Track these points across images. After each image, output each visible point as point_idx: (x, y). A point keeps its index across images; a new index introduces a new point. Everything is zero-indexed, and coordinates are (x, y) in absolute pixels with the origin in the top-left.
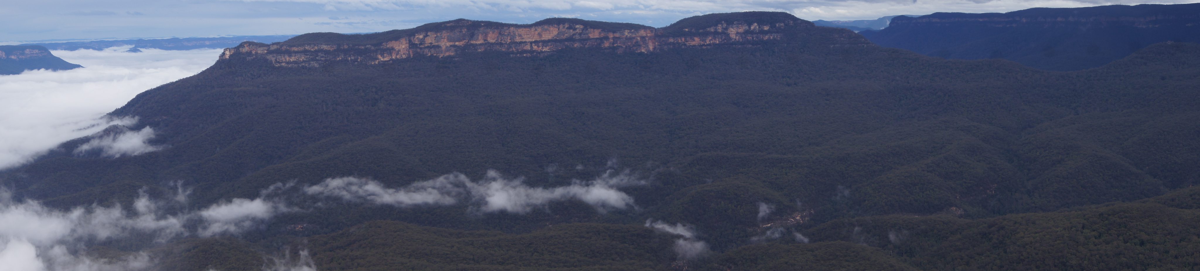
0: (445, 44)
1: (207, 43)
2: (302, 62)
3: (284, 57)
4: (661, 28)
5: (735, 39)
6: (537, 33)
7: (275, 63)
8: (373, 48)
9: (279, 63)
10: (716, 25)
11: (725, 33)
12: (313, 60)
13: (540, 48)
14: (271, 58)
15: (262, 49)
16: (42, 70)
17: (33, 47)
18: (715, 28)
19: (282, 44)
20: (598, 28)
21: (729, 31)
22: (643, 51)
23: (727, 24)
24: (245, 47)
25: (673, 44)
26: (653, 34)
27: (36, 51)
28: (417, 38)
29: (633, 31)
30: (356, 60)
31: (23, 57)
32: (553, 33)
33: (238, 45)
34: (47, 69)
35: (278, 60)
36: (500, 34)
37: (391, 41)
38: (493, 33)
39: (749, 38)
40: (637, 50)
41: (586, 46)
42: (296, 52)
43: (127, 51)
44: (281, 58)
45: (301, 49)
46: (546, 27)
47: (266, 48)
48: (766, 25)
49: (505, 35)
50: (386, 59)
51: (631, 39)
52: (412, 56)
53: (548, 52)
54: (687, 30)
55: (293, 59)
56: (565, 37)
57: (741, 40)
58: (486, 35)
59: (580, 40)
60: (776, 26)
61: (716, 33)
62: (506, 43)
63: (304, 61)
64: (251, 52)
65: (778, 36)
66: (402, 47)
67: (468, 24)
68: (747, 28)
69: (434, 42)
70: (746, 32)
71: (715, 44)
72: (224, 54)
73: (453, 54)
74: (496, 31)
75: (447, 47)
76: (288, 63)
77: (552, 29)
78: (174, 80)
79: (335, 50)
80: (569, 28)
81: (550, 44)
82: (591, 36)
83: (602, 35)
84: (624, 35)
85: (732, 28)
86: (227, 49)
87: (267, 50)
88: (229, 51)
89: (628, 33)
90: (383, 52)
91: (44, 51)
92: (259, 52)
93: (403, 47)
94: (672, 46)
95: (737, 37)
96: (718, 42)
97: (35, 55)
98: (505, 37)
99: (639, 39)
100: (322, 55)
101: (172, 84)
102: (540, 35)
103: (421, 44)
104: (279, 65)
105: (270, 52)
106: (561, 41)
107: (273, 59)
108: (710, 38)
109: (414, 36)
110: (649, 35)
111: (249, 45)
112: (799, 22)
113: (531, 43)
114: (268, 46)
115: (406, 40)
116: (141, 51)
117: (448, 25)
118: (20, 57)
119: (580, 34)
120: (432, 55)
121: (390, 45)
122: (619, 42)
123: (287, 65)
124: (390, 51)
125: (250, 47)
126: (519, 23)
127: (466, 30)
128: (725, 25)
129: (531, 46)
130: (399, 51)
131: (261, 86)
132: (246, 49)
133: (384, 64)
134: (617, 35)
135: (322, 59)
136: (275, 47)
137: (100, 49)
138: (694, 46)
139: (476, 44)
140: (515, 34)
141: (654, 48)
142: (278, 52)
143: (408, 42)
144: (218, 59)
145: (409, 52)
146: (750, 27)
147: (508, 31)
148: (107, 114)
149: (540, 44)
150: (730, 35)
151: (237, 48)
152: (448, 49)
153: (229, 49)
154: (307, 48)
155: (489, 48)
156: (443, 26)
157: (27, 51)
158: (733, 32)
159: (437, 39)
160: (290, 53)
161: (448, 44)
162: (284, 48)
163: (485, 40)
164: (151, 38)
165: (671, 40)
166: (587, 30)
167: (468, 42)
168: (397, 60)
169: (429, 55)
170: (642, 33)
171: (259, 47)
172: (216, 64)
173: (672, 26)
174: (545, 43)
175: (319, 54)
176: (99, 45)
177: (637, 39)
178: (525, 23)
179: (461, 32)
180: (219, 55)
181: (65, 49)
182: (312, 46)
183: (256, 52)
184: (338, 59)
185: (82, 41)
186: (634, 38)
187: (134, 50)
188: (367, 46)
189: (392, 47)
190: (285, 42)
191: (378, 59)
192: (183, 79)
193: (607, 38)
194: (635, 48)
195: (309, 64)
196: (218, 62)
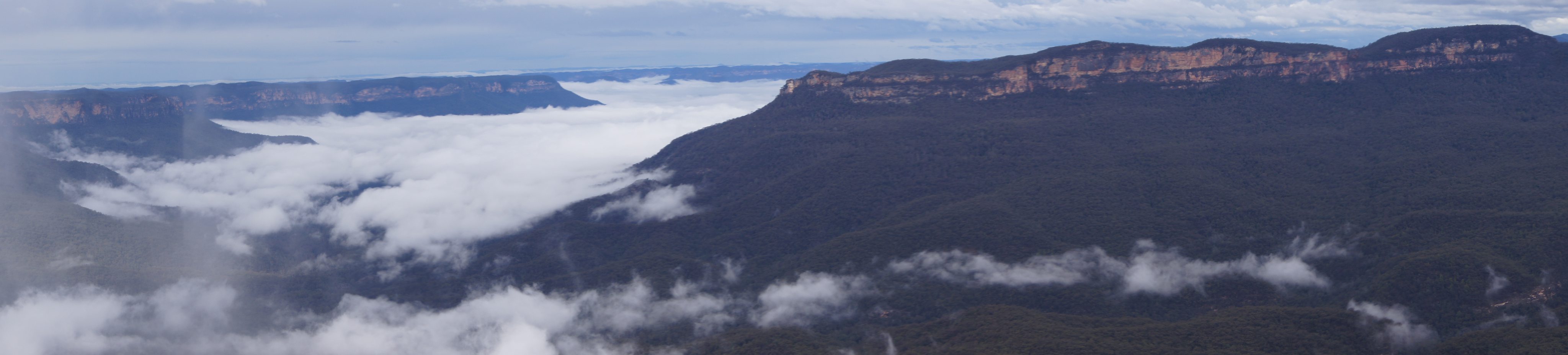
0: (1074, 73)
1: (765, 72)
2: (889, 98)
3: (865, 90)
4: (1356, 50)
5: (1454, 62)
6: (1194, 58)
7: (853, 98)
8: (980, 79)
9: (858, 98)
10: (1429, 44)
11: (1440, 54)
12: (903, 95)
13: (1199, 78)
14: (847, 91)
15: (836, 80)
16: (550, 107)
17: (537, 77)
18: (1426, 47)
19: (862, 73)
20: (1274, 52)
21: (1445, 52)
22: (1333, 79)
23: (1443, 42)
24: (813, 78)
25: (1373, 69)
26: (1346, 57)
27: (541, 83)
28: (1039, 66)
29: (1319, 54)
30: (959, 95)
31: (525, 90)
32: (1215, 58)
33: (805, 75)
34: (555, 106)
35: (857, 95)
36: (1147, 59)
37: (1005, 70)
38: (1138, 58)
39: (1472, 59)
40: (1324, 78)
41: (1260, 75)
42: (881, 85)
43: (661, 83)
44: (862, 92)
45: (887, 80)
46: (1206, 50)
47: (842, 79)
48: (1494, 42)
49: (1153, 61)
50: (998, 94)
51: (1316, 64)
52: (1032, 89)
53: (1210, 83)
54: (1390, 51)
55: (876, 94)
56: (1231, 63)
57: (1461, 63)
58: (1129, 61)
59: (1251, 67)
60: (1506, 43)
61: (1428, 55)
62: (1154, 73)
63: (891, 97)
64: (822, 84)
65: (1509, 57)
66: (1018, 78)
67: (1105, 47)
68: (1468, 46)
69: (1060, 71)
70: (1468, 52)
71: (1426, 69)
73: (1084, 87)
74: (1141, 56)
75: (1077, 77)
76: (870, 98)
77: (1214, 53)
78: (721, 122)
79: (932, 83)
80: (1237, 52)
81: (1211, 72)
82: (1266, 61)
83: (1280, 60)
84: (1308, 59)
85: (1450, 47)
86: (790, 80)
87: (843, 82)
88: (794, 83)
89: (1314, 57)
90: (994, 84)
91: (551, 83)
92: (832, 84)
93: (1021, 77)
94: (1371, 73)
95: (1456, 59)
96: (1431, 66)
97: (541, 89)
98: (1154, 64)
99: (1327, 64)
100: (916, 88)
102: (1198, 61)
103: (1043, 74)
104: (858, 101)
105: (847, 85)
106: (1226, 68)
107: (851, 94)
108: (1420, 61)
109: (1035, 63)
110: (1340, 59)
111: (820, 75)
112: (1536, 37)
113: (1187, 71)
114: (844, 76)
115: (1024, 69)
116: (678, 84)
117: (1078, 49)
118: (521, 90)
119: (1251, 59)
120: (1058, 88)
121: (1003, 75)
122: (1301, 69)
123: (868, 101)
124: (1004, 83)
125: (821, 78)
126: (1172, 46)
127: (1102, 55)
128: (1440, 44)
129: (1187, 76)
130: (1015, 83)
131: (835, 129)
132: (815, 81)
133: (994, 100)
134: (1299, 59)
135: (916, 93)
136: (853, 78)
137: (625, 80)
138: (1400, 71)
139: (1116, 73)
140: (1167, 61)
141: (1348, 76)
142: (858, 84)
143: (1026, 71)
144: (778, 93)
145: (1028, 84)
146: (1472, 46)
147: (1157, 56)
148: (634, 165)
149: (1199, 73)
150: (1448, 57)
151: (804, 79)
152: (1079, 80)
153: (793, 80)
154: (896, 79)
155: (1132, 79)
156: (1072, 50)
157: (530, 83)
158: (1450, 51)
159: (1065, 67)
160: (872, 86)
161: (1079, 74)
162: (865, 79)
163: (1127, 68)
164: (692, 66)
165: (1370, 65)
166: (1260, 53)
167: (1105, 71)
168: (1012, 94)
169: (1055, 88)
170: (1332, 56)
171: (833, 78)
172: (776, 99)
173: (1372, 46)
174: (1205, 71)
175: (912, 87)
176: (625, 76)
177: (1325, 64)
178: (1180, 46)
179: (1094, 58)
180: (780, 89)
181: (581, 80)
182: (902, 76)
183: (828, 85)
184: (936, 94)
185: (602, 70)
186: (1321, 63)
187: (670, 82)
188: (974, 77)
189: (1006, 78)
190: (867, 71)
191: (988, 94)
192: (734, 119)
193: (1286, 64)
194: (1322, 76)
195: (898, 100)
196: (779, 98)
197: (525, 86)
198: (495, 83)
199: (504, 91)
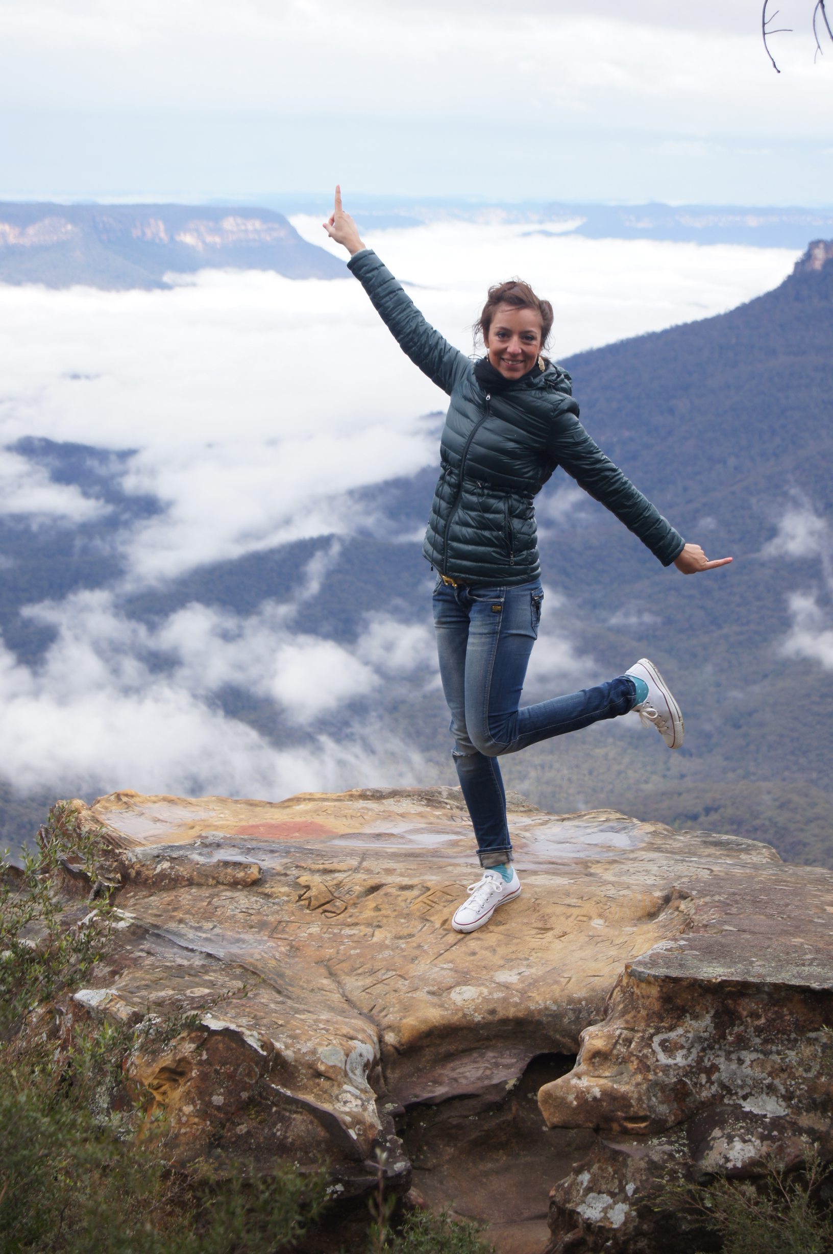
1: (757, 222)
17: (246, 212)
27: (252, 224)
31: (217, 240)
72: (808, 256)
78: (659, 325)
86: (816, 242)
88: (825, 249)
91: (277, 226)
97: (252, 237)
101: (652, 337)
118: (209, 239)
144: (789, 270)
153: (822, 243)
157: (229, 224)
172: (785, 285)
180: (795, 260)
192: (685, 324)
196: (790, 281)
197: (218, 231)
198: (152, 221)
199: (172, 238)
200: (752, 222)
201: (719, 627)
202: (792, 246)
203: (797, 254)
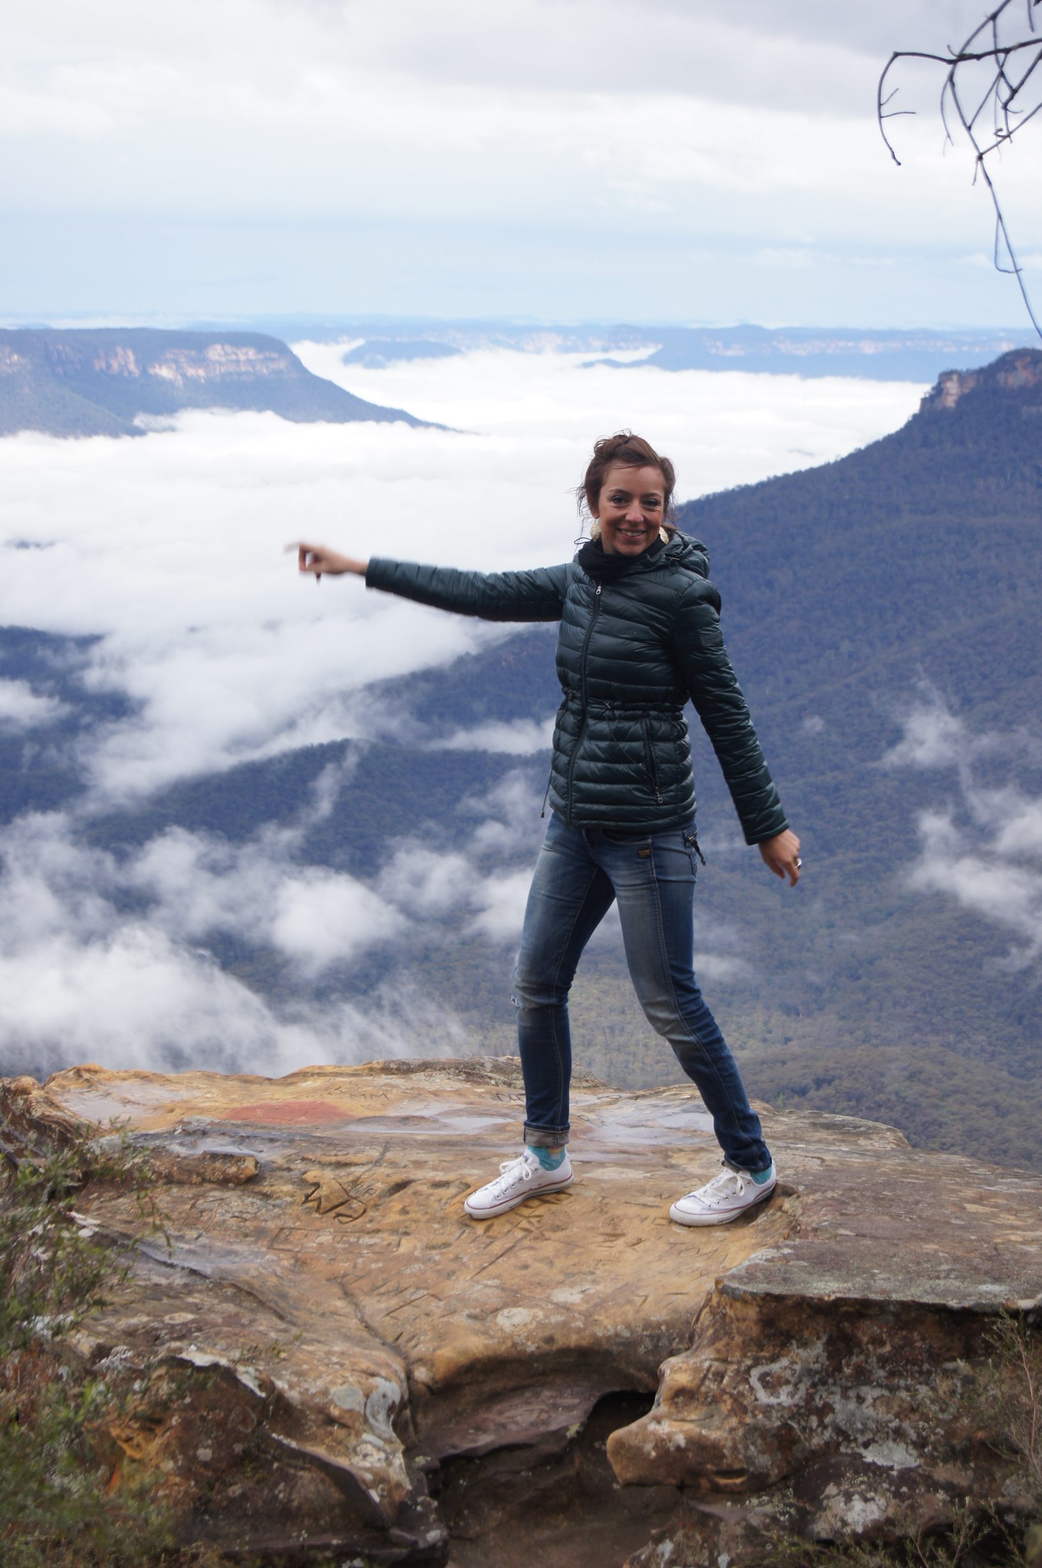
17: (237, 339)
27: (244, 353)
31: (201, 372)
33: (992, 360)
72: (939, 391)
88: (954, 384)
91: (275, 355)
97: (240, 364)
101: (745, 492)
118: (191, 372)
132: (1020, 377)
144: (915, 407)
151: (988, 373)
153: (955, 377)
157: (215, 353)
172: (909, 426)
180: (923, 396)
196: (916, 421)
197: (201, 361)
198: (119, 350)
199: (144, 372)
200: (868, 348)
201: (832, 853)
202: (918, 379)
203: (925, 389)
